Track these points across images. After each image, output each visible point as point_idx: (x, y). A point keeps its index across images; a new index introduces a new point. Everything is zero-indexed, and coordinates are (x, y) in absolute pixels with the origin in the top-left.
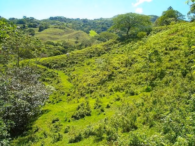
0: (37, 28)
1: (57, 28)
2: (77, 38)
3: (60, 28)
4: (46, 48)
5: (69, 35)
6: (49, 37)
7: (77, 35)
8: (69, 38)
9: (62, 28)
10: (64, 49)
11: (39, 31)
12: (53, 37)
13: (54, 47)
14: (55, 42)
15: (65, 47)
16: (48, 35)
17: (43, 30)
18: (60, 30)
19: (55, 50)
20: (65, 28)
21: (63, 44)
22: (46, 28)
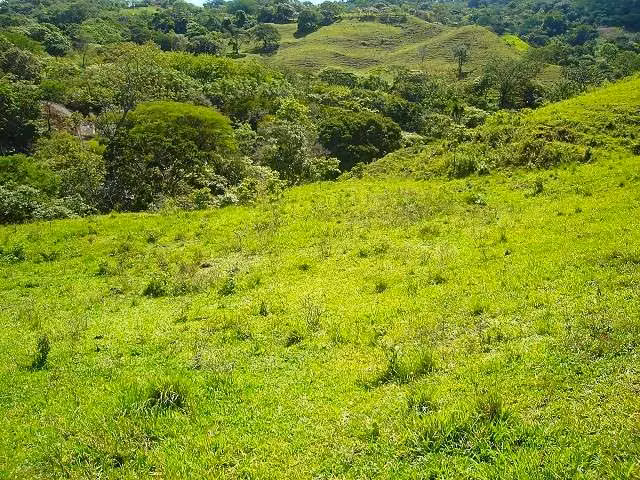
0: (290, 22)
1: (371, 19)
2: (462, 57)
3: (383, 20)
4: (311, 100)
5: (424, 44)
6: (337, 55)
7: (459, 42)
8: (424, 55)
9: (393, 21)
10: (405, 102)
11: (297, 35)
12: (352, 55)
13: (349, 91)
14: (362, 75)
15: (406, 95)
16: (332, 49)
17: (312, 30)
18: (384, 26)
19: (356, 110)
20: (404, 20)
21: (397, 80)
22: (327, 22)
